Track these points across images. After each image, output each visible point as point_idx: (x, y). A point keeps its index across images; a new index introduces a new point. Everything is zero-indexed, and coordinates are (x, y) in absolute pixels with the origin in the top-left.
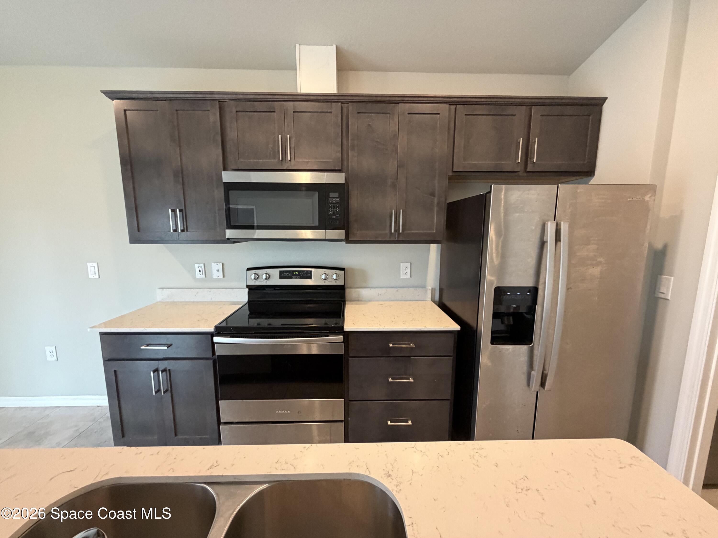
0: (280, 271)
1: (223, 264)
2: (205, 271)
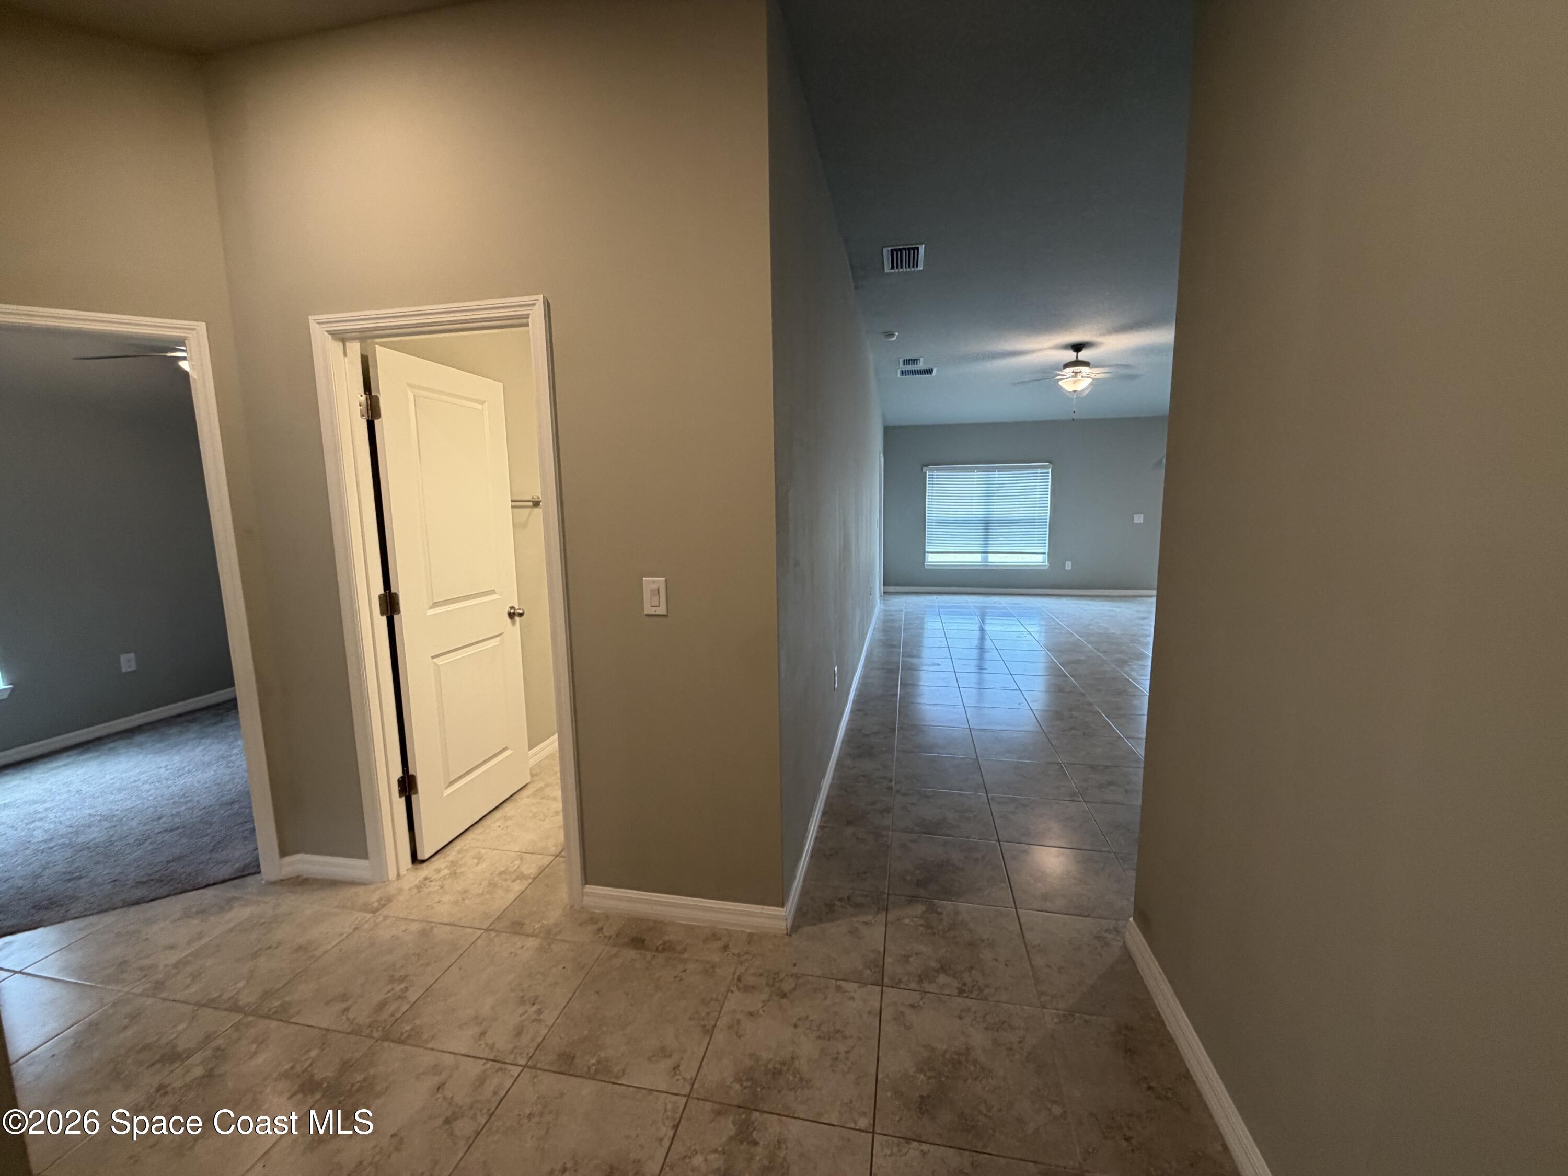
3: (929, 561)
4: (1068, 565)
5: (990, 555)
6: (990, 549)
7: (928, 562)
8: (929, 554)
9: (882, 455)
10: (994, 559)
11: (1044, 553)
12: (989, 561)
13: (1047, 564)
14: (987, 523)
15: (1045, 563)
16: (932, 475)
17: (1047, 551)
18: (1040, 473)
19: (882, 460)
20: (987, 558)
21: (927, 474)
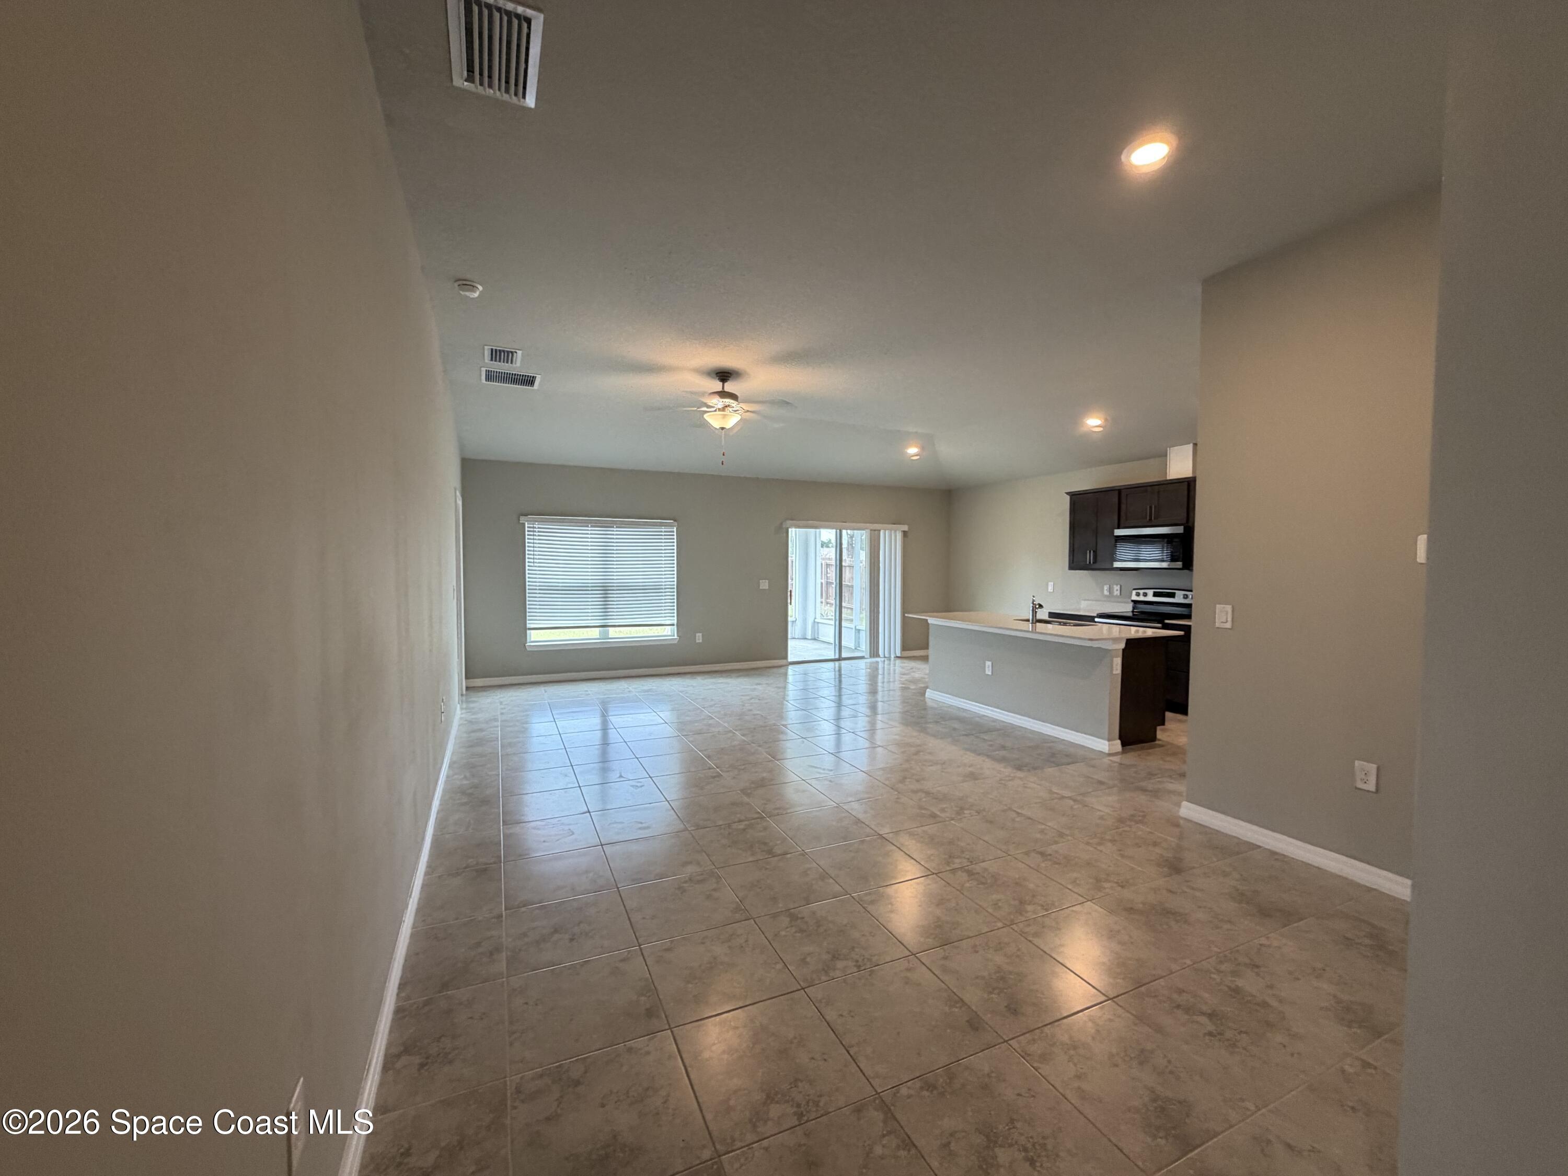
0: (1154, 592)
1: (1121, 586)
2: (1110, 590)
3: (532, 640)
4: (699, 638)
5: (611, 629)
6: (610, 622)
7: (530, 642)
8: (532, 631)
9: (458, 494)
10: (615, 634)
11: (673, 625)
12: (610, 637)
13: (676, 637)
14: (605, 590)
15: (674, 636)
16: (533, 528)
17: (675, 622)
18: (665, 532)
19: (460, 502)
20: (608, 632)
21: (526, 525)
